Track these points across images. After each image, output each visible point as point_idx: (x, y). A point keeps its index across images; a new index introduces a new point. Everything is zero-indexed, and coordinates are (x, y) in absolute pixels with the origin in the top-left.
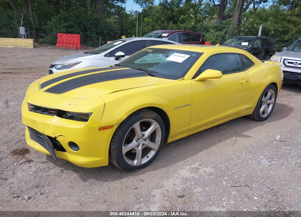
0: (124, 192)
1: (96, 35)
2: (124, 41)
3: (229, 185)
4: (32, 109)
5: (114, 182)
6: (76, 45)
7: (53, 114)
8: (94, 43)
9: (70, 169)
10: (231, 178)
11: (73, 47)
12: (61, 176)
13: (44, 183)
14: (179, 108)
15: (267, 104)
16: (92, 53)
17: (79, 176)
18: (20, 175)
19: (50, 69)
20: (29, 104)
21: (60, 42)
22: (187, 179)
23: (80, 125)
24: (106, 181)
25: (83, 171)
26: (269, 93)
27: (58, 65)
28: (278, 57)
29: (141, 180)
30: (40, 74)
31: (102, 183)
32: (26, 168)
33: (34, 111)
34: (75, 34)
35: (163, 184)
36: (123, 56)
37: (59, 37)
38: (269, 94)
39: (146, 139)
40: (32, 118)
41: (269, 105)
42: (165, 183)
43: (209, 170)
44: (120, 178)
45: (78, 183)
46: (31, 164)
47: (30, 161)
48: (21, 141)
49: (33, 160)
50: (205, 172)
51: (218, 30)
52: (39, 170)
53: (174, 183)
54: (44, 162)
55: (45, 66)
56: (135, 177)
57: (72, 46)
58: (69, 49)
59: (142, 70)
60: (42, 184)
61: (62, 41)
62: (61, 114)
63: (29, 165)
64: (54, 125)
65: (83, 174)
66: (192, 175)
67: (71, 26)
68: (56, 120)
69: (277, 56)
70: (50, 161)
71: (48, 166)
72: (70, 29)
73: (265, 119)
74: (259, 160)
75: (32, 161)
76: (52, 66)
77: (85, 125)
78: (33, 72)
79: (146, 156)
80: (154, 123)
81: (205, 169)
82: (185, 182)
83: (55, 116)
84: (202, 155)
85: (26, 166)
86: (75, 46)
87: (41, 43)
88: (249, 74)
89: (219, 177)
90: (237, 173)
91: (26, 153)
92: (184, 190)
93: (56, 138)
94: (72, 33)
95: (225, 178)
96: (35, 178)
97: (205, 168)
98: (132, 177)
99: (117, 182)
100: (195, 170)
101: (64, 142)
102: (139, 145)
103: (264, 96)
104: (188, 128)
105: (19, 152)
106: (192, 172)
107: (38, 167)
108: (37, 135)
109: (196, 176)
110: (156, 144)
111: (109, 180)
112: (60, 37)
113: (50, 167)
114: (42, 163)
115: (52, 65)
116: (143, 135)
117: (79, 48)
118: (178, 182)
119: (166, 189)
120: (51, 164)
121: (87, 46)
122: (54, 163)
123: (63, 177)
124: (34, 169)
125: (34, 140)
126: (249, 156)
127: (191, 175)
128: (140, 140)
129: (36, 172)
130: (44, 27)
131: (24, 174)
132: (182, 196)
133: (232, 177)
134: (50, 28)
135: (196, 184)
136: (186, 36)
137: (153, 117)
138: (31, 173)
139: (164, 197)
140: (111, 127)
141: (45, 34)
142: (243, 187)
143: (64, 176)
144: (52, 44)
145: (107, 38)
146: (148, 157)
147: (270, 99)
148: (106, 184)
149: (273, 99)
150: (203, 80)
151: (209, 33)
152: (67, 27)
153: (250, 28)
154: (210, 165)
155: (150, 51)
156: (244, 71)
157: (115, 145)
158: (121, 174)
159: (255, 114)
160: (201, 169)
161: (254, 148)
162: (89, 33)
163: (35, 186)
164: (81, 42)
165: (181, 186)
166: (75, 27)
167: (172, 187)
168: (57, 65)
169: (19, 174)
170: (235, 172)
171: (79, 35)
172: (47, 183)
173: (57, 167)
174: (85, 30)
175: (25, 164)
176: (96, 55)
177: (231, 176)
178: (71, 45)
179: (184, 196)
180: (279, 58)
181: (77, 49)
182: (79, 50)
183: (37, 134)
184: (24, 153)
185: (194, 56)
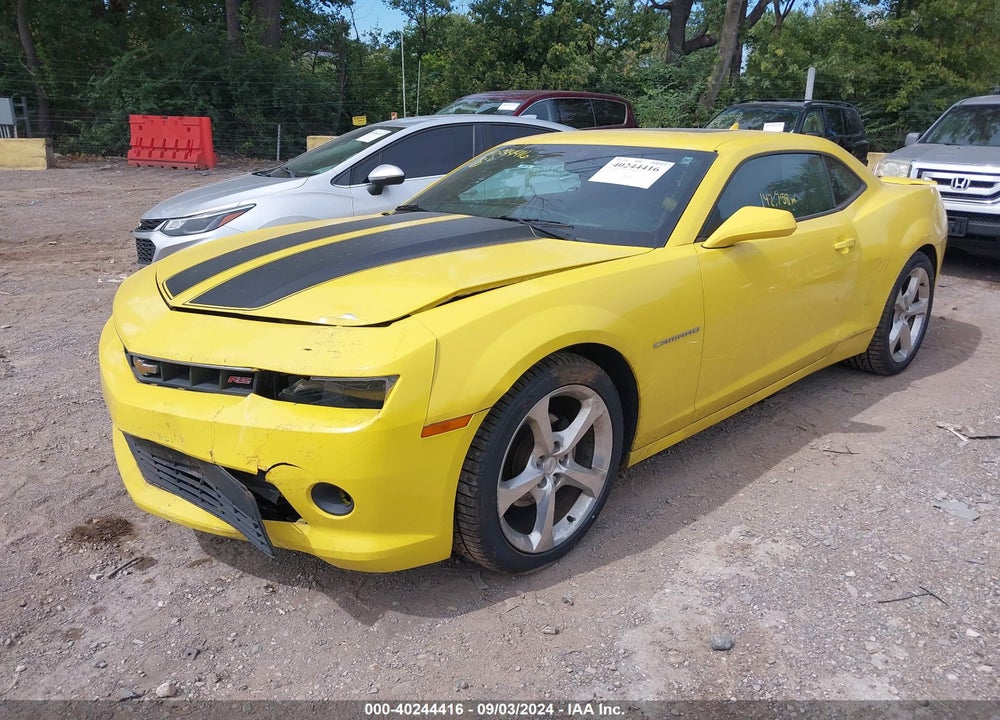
0: (519, 649)
1: (263, 118)
2: (395, 130)
3: (868, 595)
4: (151, 375)
5: (472, 615)
6: (200, 152)
7: (245, 391)
8: (257, 144)
9: (298, 581)
10: (866, 572)
11: (189, 159)
12: (274, 606)
13: (216, 639)
14: (666, 342)
15: (906, 317)
16: (287, 175)
17: (340, 604)
18: (123, 617)
19: (144, 235)
20: (131, 359)
21: (140, 145)
22: (721, 586)
23: (356, 423)
24: (442, 611)
25: (348, 582)
26: (912, 279)
27: (171, 221)
28: (899, 164)
29: (566, 602)
30: (95, 255)
31: (427, 622)
32: (136, 588)
33: (160, 380)
34: (192, 115)
35: (646, 610)
36: (398, 180)
37: (134, 129)
38: (913, 284)
39: (566, 456)
40: (160, 408)
41: (911, 319)
42: (652, 606)
43: (783, 548)
44: (488, 599)
45: (344, 628)
46: (152, 572)
47: (144, 563)
48: (92, 492)
49: (155, 556)
50: (775, 558)
51: (670, 88)
52: (188, 593)
53: (681, 604)
54: (198, 563)
55: (104, 229)
56: (540, 593)
57: (186, 157)
58: (175, 168)
59: (510, 220)
60: (211, 642)
61: (146, 143)
62: (273, 385)
63: (146, 577)
64: (253, 428)
65: (352, 596)
66: (734, 570)
67: (174, 91)
68: (256, 409)
69: (896, 161)
70: (218, 555)
71: (217, 577)
72: (171, 99)
73: (904, 366)
74: (934, 503)
75: (152, 562)
76: (149, 225)
77: (373, 420)
78: (67, 252)
79: (565, 518)
80: (591, 400)
81: (769, 545)
82: (717, 595)
83: (253, 397)
84: (746, 498)
85: (134, 581)
86: (194, 157)
87: (72, 151)
88: (856, 219)
89: (826, 571)
90: (880, 552)
91: (124, 535)
92: (723, 623)
93: (262, 473)
94: (179, 112)
95: (848, 574)
96: (179, 621)
97: (769, 541)
98: (530, 595)
99: (483, 613)
100: (738, 553)
101: (293, 486)
102: (544, 481)
103: (901, 292)
104: (690, 410)
105: (97, 532)
106: (730, 559)
107: (179, 581)
108: (178, 468)
109: (747, 572)
110: (595, 472)
111: (450, 608)
112: (141, 127)
113: (223, 578)
114: (192, 565)
115: (148, 221)
116: (557, 445)
117: (210, 163)
118: (693, 597)
119: (661, 624)
120: (223, 569)
121: (237, 156)
122: (233, 565)
123: (281, 612)
124: (165, 588)
125: (161, 487)
126: (898, 492)
127: (728, 570)
128: (548, 462)
129: (177, 599)
130: (79, 97)
131: (133, 610)
132: (728, 646)
133: (868, 568)
134: (101, 97)
135: (758, 600)
136: (568, 111)
137: (590, 380)
138: (160, 604)
139: (667, 655)
140: (463, 421)
141: (82, 119)
142: (917, 600)
143: (283, 605)
144: (111, 153)
145: (302, 125)
146: (571, 519)
147: (916, 300)
148: (442, 623)
149: (924, 301)
150: (729, 245)
151: (645, 97)
152: (159, 94)
153: (776, 78)
154: (780, 530)
155: (521, 155)
156: (842, 210)
157: (474, 483)
158: (486, 587)
159: (876, 353)
160: (757, 549)
161: (905, 466)
162: (237, 110)
163: (188, 650)
164: (214, 142)
165: (710, 611)
166: (191, 93)
167: (681, 617)
168: (168, 220)
169: (117, 611)
170: (871, 550)
171: (205, 120)
172: (229, 639)
173: (248, 578)
174: (227, 101)
175: (129, 573)
176: (304, 180)
177: (864, 564)
178: (181, 155)
179: (732, 646)
180: (903, 167)
181: (201, 167)
182: (210, 170)
183: (176, 464)
184: (114, 536)
185: (688, 163)
